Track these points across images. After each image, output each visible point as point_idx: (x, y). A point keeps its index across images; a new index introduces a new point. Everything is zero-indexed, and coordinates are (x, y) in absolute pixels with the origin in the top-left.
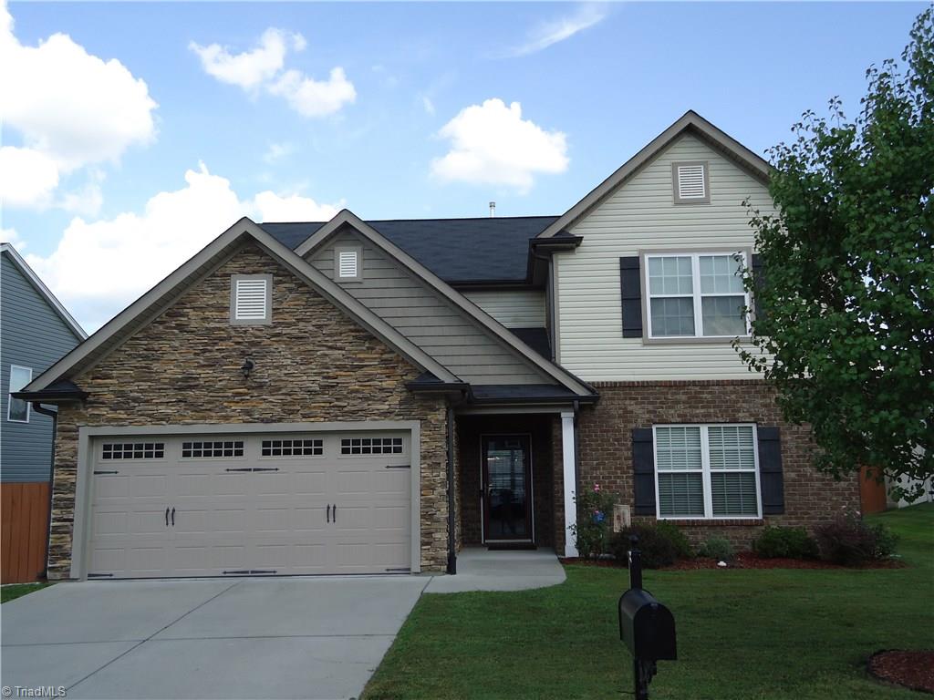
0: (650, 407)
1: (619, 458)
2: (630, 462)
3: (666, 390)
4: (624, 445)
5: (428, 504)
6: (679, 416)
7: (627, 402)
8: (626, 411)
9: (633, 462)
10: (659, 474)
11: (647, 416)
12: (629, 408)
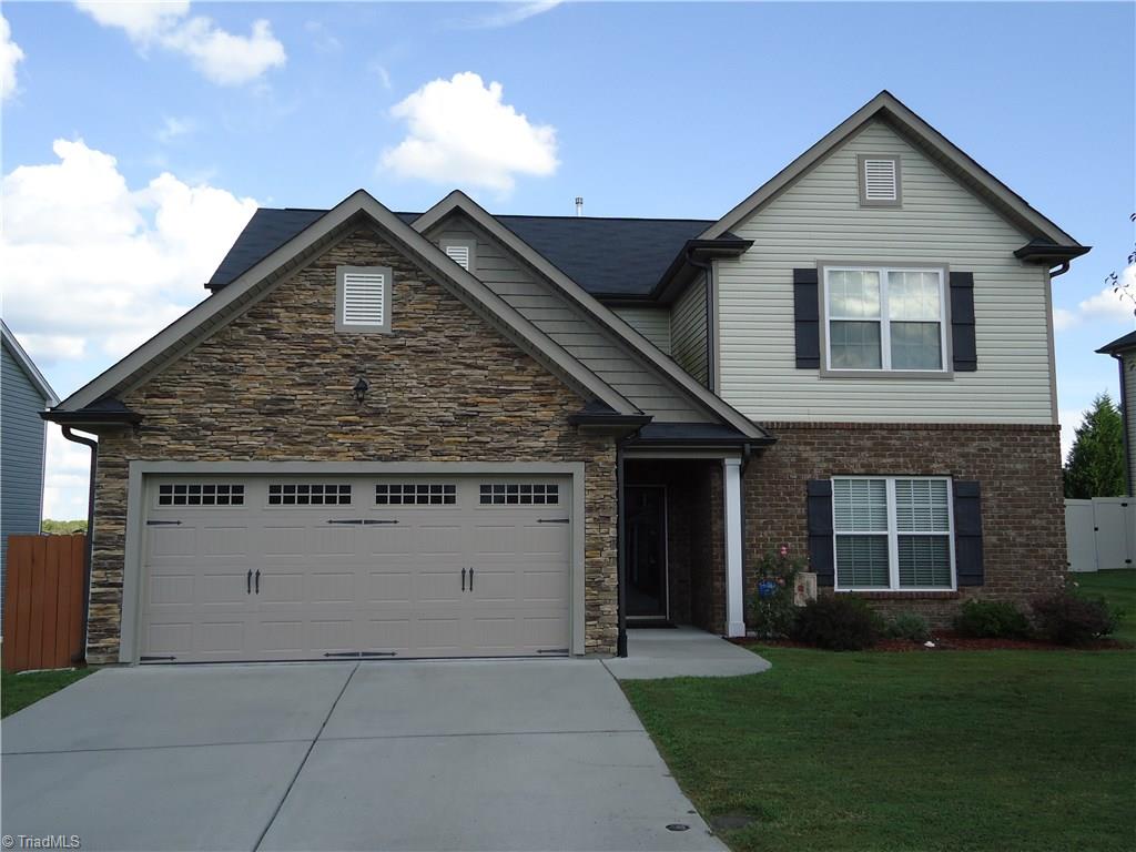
0: (829, 455)
1: (791, 516)
2: (805, 520)
3: (847, 434)
4: (796, 500)
5: (594, 568)
6: (863, 466)
7: (801, 448)
8: (799, 459)
9: (808, 522)
10: (837, 536)
11: (825, 465)
12: (805, 455)
